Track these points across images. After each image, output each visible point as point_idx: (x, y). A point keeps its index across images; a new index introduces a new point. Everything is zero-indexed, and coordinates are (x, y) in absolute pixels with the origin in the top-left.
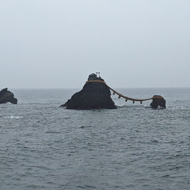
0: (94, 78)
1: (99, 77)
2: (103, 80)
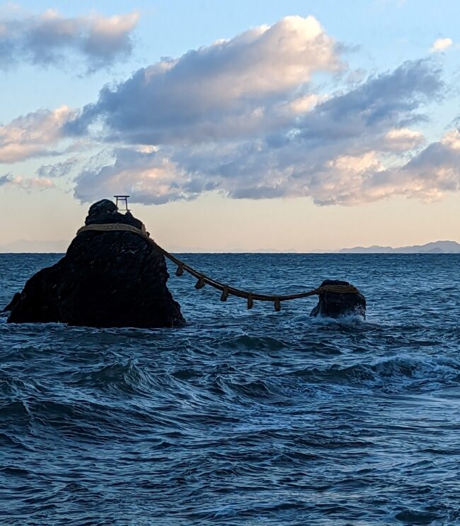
2: (139, 224)
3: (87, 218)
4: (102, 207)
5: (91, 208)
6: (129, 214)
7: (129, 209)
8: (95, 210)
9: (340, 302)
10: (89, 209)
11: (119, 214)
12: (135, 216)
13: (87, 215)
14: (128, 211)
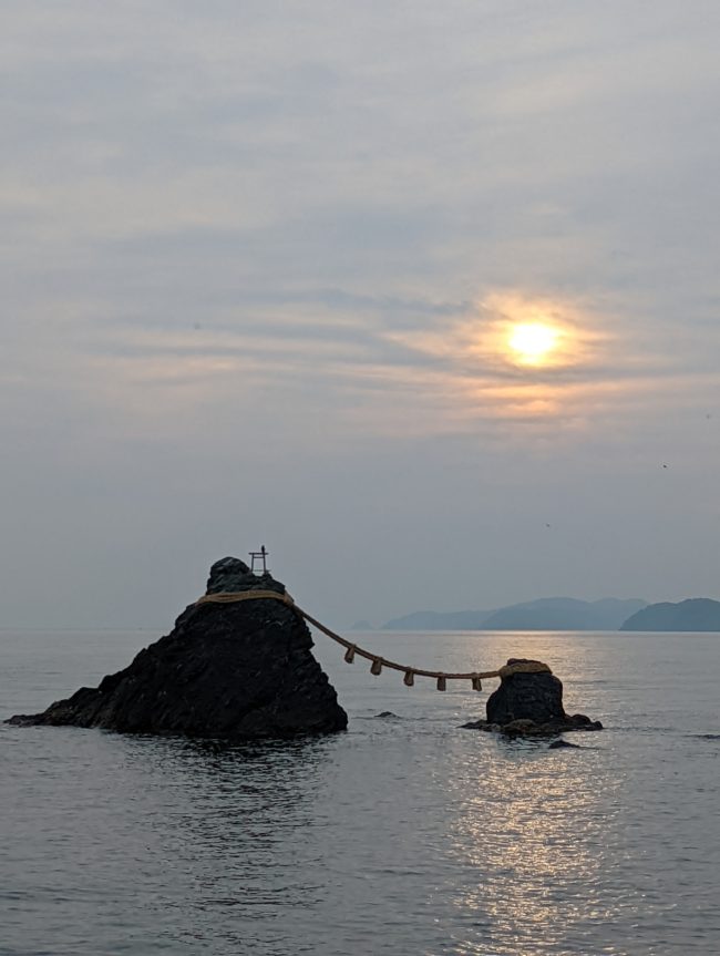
0: (240, 576)
1: (260, 574)
2: (280, 588)
3: (210, 582)
4: (231, 567)
5: (213, 568)
6: (267, 576)
7: (267, 568)
8: (220, 572)
9: (532, 685)
10: (209, 570)
11: (253, 576)
12: (275, 578)
13: (209, 577)
14: (265, 571)
